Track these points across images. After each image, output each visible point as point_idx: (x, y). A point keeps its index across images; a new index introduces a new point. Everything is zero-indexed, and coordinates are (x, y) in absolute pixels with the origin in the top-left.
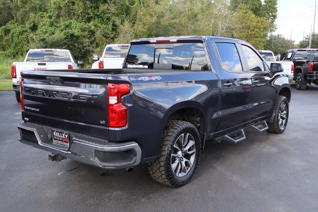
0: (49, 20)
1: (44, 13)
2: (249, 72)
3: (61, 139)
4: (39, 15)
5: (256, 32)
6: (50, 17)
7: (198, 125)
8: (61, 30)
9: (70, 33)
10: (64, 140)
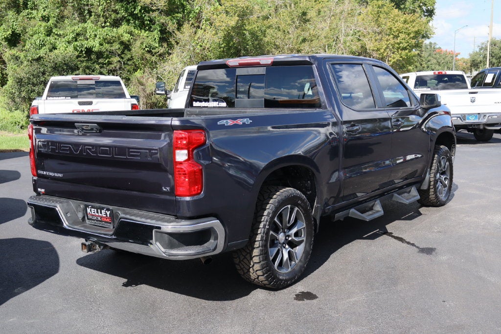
0: (44, 24)
1: (33, 11)
2: (385, 109)
3: (99, 219)
4: (25, 14)
5: (403, 39)
6: (45, 19)
7: (309, 193)
8: (68, 42)
9: (85, 46)
10: (105, 220)
